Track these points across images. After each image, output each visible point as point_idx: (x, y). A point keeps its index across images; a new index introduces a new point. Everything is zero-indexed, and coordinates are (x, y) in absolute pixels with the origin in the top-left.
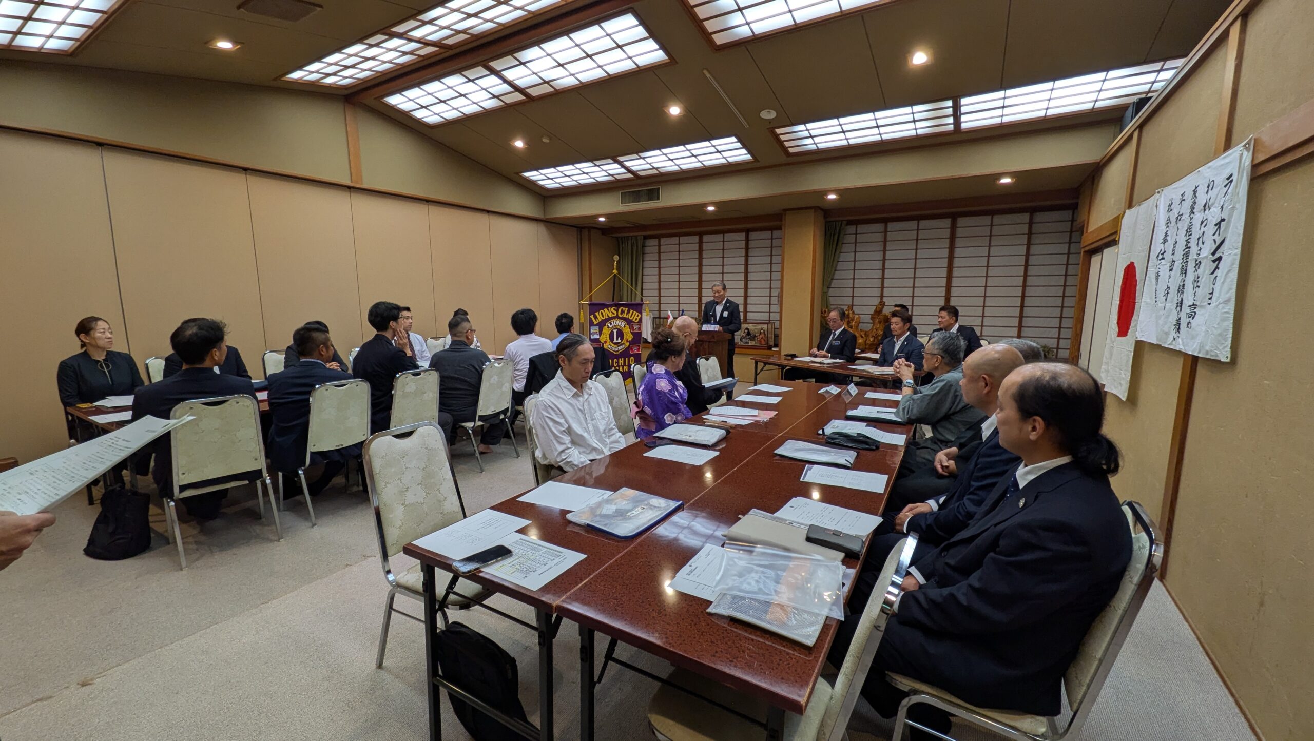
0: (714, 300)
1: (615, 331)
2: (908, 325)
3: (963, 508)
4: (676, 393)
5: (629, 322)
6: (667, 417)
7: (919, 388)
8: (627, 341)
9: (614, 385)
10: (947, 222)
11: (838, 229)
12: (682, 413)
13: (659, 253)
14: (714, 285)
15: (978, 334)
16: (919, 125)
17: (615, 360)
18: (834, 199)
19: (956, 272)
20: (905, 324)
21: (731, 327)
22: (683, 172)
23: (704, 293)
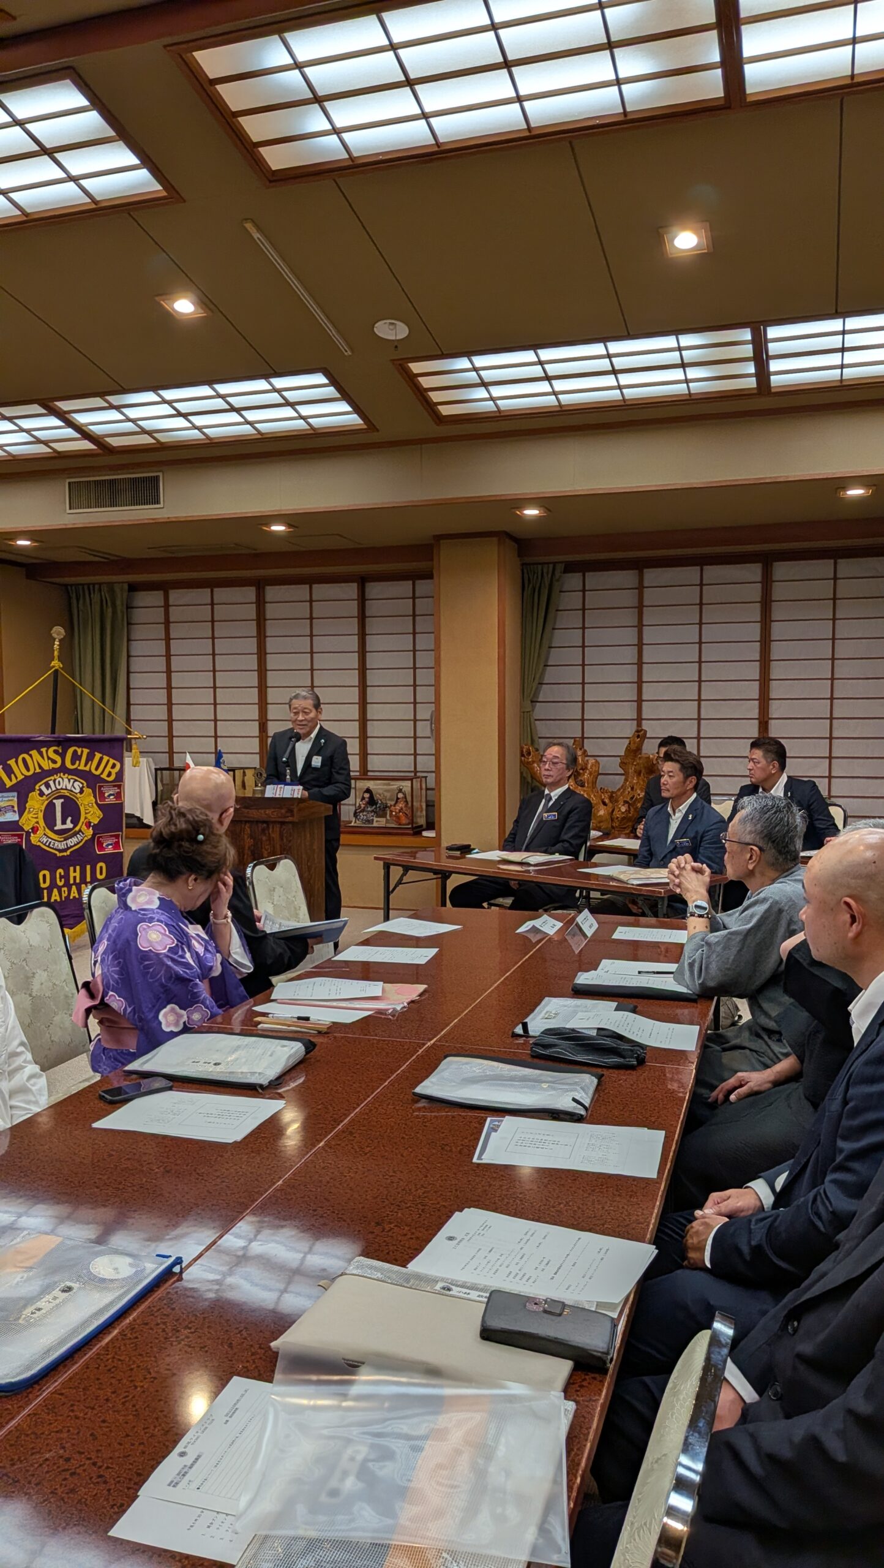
0: (292, 729)
1: (58, 803)
2: (694, 779)
3: (823, 1203)
4: (188, 955)
5: (93, 781)
6: (165, 1015)
7: (721, 917)
8: (88, 825)
9: (35, 940)
10: (754, 572)
11: (547, 581)
12: (203, 1003)
13: (167, 623)
14: (296, 697)
15: (824, 793)
16: (693, 373)
17: (60, 871)
18: (535, 516)
19: (777, 670)
20: (686, 777)
21: (328, 791)
22: (211, 444)
23: (272, 712)
